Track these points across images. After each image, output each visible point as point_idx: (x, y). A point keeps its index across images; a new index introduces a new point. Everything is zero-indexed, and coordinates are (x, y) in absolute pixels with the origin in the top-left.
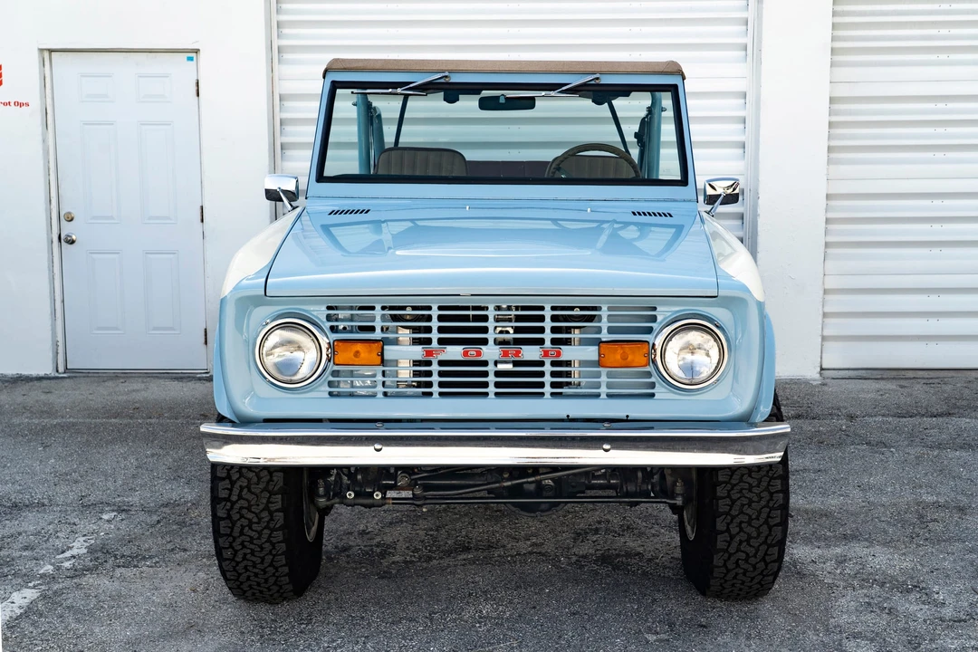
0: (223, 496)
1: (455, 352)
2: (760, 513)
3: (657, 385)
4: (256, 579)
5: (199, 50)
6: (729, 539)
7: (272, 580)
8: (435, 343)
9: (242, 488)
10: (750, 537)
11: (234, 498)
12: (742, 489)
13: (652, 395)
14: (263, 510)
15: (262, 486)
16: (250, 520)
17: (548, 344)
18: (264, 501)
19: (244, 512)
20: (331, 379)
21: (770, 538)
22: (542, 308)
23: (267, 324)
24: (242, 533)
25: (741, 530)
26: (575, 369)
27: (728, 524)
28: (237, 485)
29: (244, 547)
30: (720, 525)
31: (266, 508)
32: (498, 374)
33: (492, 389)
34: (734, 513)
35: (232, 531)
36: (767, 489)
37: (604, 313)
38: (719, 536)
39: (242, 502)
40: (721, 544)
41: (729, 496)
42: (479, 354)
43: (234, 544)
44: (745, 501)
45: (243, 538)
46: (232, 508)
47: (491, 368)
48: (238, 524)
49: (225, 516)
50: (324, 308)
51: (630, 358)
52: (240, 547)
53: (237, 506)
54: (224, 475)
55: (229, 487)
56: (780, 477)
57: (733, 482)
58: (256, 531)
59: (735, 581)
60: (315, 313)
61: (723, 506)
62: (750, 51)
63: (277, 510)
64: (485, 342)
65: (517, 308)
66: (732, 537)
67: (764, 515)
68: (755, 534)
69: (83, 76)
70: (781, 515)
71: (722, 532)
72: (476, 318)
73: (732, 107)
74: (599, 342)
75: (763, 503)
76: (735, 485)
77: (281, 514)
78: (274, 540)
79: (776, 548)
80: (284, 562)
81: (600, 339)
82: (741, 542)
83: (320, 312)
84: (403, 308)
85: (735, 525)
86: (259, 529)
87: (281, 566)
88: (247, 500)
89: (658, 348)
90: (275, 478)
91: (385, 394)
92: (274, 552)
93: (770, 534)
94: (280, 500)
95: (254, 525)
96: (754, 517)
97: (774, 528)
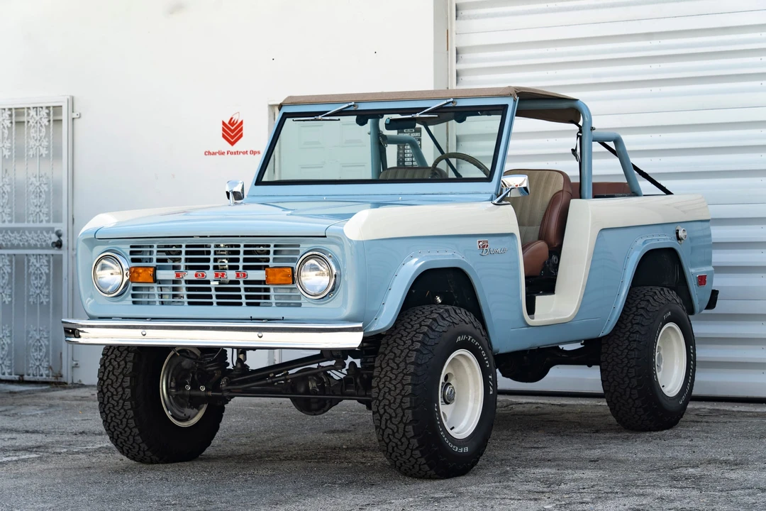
1: (191, 275)
2: (396, 398)
6: (379, 418)
8: (183, 269)
10: (391, 417)
12: (385, 381)
13: (299, 305)
14: (120, 386)
17: (240, 269)
18: (120, 380)
20: (132, 292)
22: (240, 246)
32: (216, 289)
33: (214, 300)
37: (272, 249)
41: (378, 386)
42: (205, 276)
44: (387, 390)
47: (212, 285)
50: (128, 246)
63: (127, 387)
64: (207, 268)
67: (398, 401)
68: (394, 415)
70: (411, 402)
74: (267, 268)
75: (398, 391)
77: (129, 390)
78: (126, 408)
80: (134, 424)
81: (268, 266)
83: (125, 249)
84: (172, 247)
86: (117, 399)
90: (128, 366)
92: (127, 417)
93: (404, 415)
94: (129, 381)
95: (114, 397)
96: (392, 401)
97: (406, 411)
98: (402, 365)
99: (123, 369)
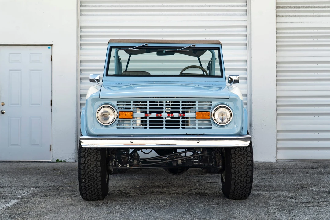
0: (83, 162)
1: (154, 115)
2: (244, 167)
3: (213, 125)
4: (91, 190)
5: (53, 44)
6: (235, 175)
7: (96, 190)
8: (148, 112)
9: (88, 160)
10: (241, 175)
11: (86, 163)
12: (239, 160)
13: (211, 128)
14: (95, 166)
15: (94, 159)
16: (90, 170)
17: (181, 112)
18: (95, 164)
19: (89, 167)
20: (118, 123)
21: (248, 175)
22: (179, 102)
23: (100, 107)
24: (88, 174)
25: (239, 172)
26: (189, 120)
27: (235, 171)
28: (87, 159)
29: (88, 178)
30: (233, 171)
31: (96, 166)
32: (166, 121)
33: (164, 126)
34: (236, 167)
35: (85, 173)
36: (246, 160)
37: (197, 104)
38: (232, 175)
39: (88, 164)
40: (233, 177)
41: (235, 162)
42: (161, 115)
43: (85, 177)
44: (240, 163)
45: (88, 175)
46: (85, 166)
47: (164, 120)
48: (87, 171)
49: (83, 168)
50: (116, 102)
51: (205, 116)
52: (87, 178)
53: (87, 165)
54: (83, 156)
55: (84, 159)
56: (250, 156)
57: (236, 158)
58: (92, 173)
59: (238, 190)
60: (113, 104)
61: (233, 165)
62: (247, 46)
64: (163, 112)
65: (172, 102)
66: (236, 175)
67: (245, 168)
68: (243, 174)
69: (11, 54)
70: (251, 168)
71: (233, 173)
72: (160, 105)
73: (242, 65)
74: (196, 112)
75: (245, 164)
76: (237, 158)
77: (100, 168)
78: (98, 176)
79: (250, 179)
80: (100, 184)
81: (196, 111)
82: (239, 176)
83: (115, 103)
84: (139, 102)
85: (237, 171)
86: (93, 172)
87: (99, 185)
88: (90, 163)
89: (213, 113)
90: (98, 157)
91: (133, 128)
92: (97, 180)
93: (247, 174)
94: (100, 164)
95: (92, 171)
96: (242, 168)
97: (249, 172)
98: (245, 153)
99: (96, 158)
